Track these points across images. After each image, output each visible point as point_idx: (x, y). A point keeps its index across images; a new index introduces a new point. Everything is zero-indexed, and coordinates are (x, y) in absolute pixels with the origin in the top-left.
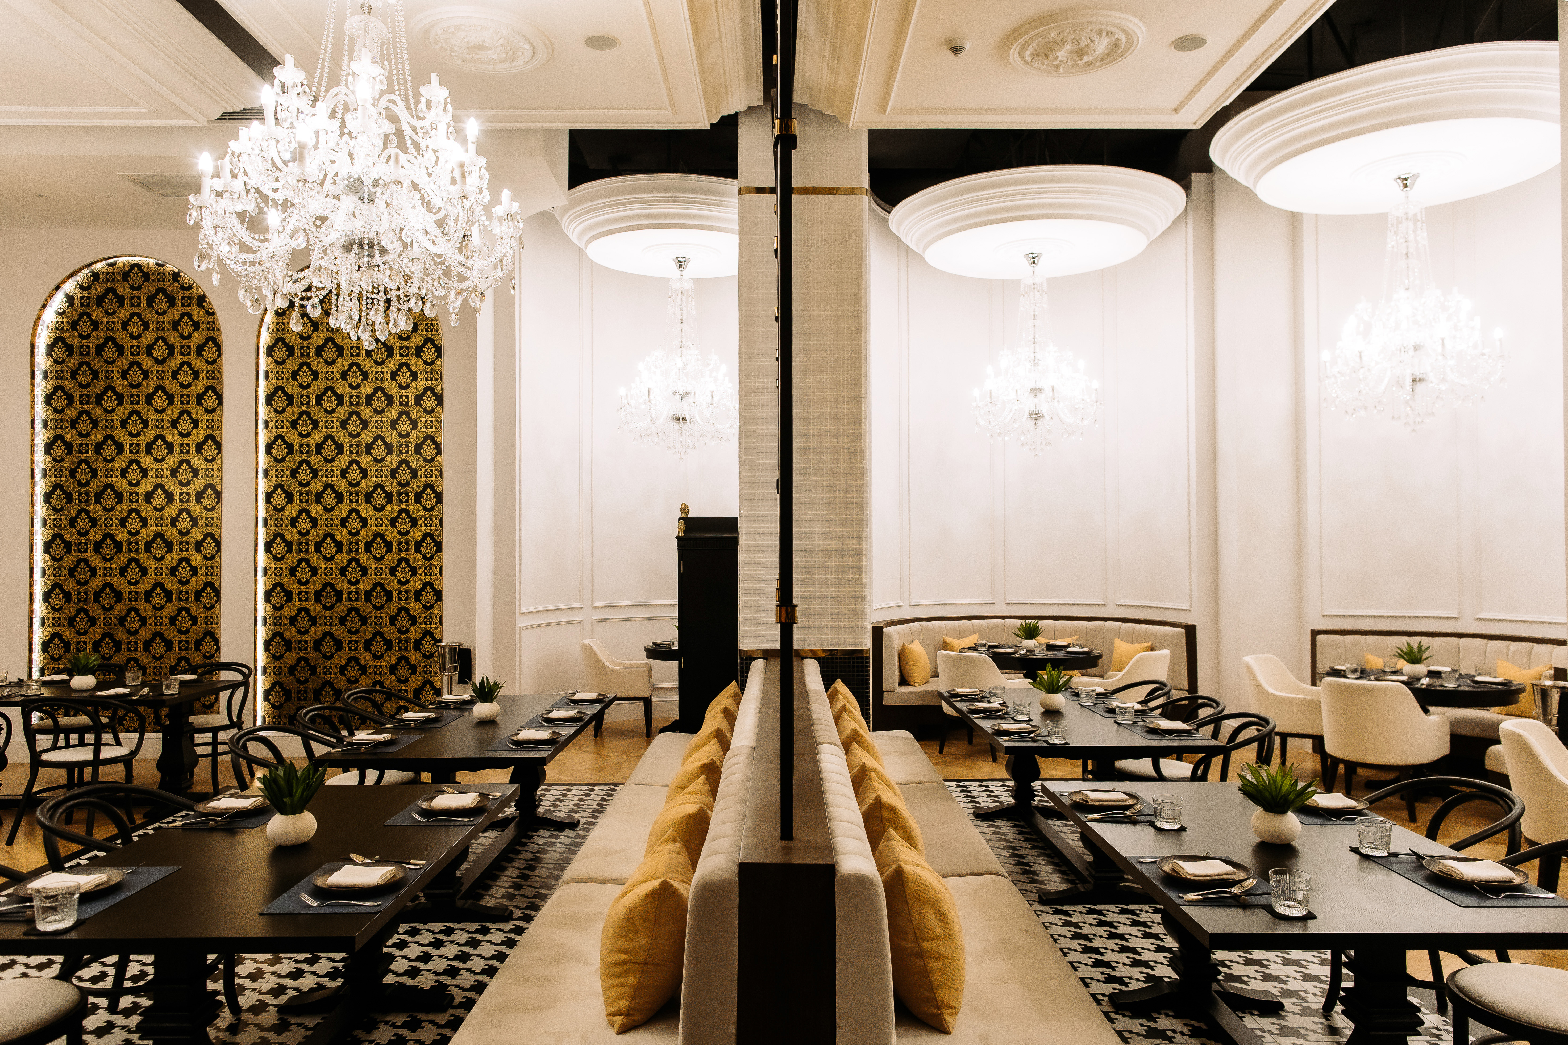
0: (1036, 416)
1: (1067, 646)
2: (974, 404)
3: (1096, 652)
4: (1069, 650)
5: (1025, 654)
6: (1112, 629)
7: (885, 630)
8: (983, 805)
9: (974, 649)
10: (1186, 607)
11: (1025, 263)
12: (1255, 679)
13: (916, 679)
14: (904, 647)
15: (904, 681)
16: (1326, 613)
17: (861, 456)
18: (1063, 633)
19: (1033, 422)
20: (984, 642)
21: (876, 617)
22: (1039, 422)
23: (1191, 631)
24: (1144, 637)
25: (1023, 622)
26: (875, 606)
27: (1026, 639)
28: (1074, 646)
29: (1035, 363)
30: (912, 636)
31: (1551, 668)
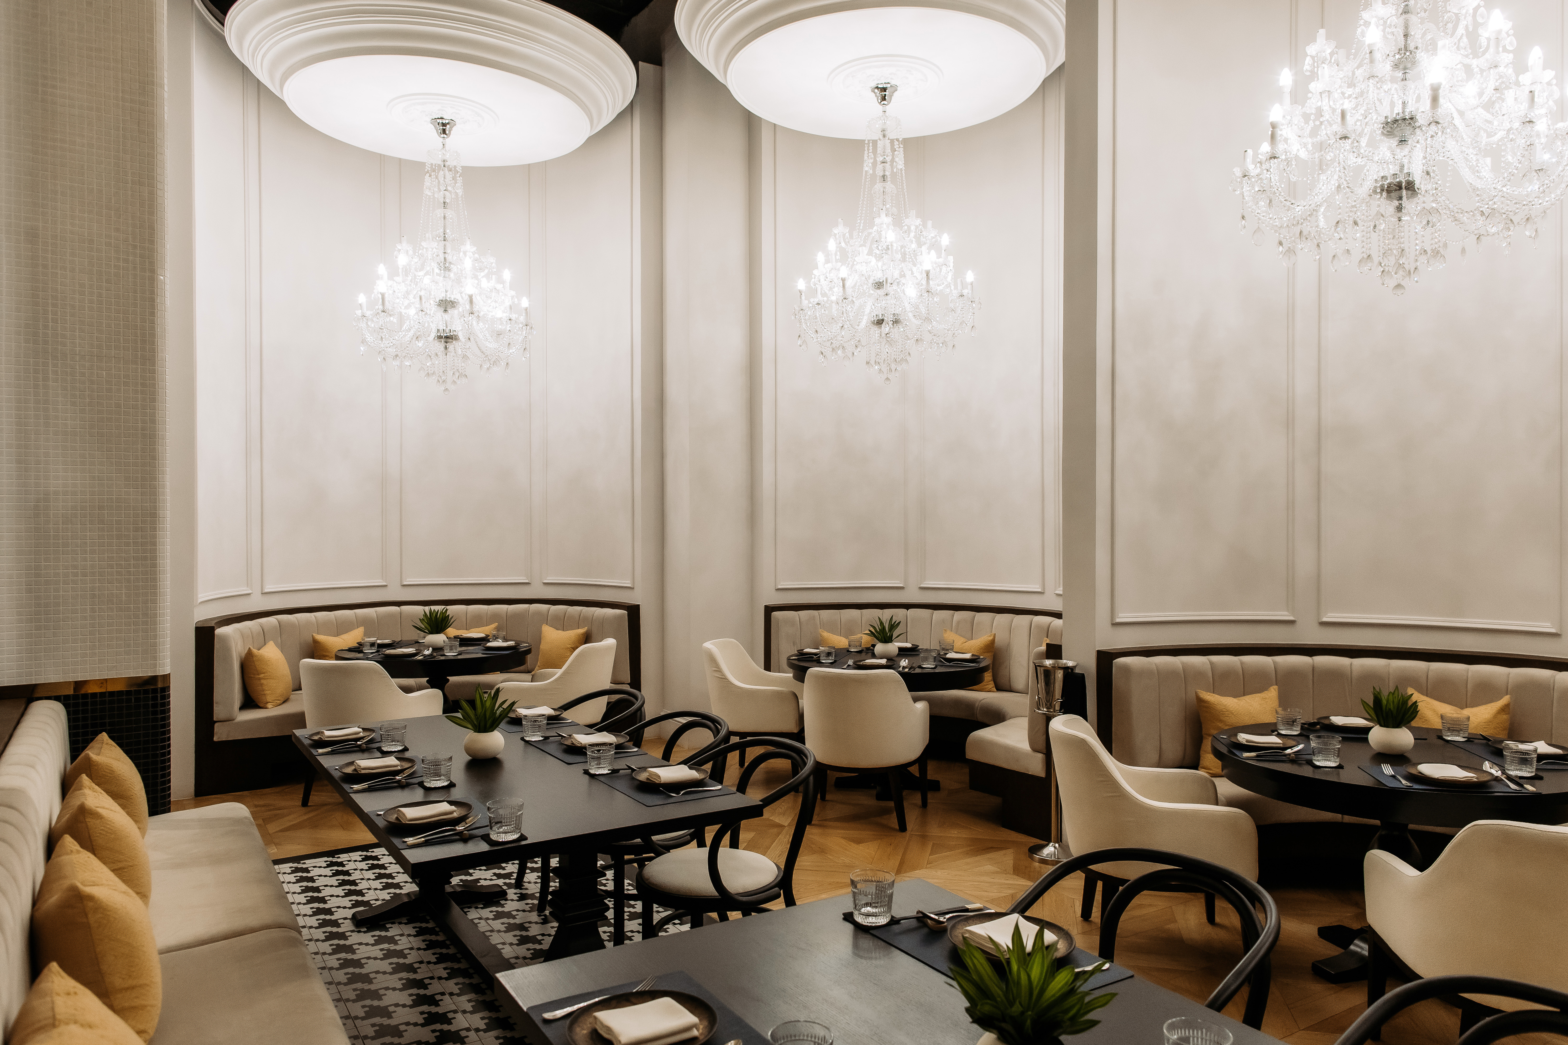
0: (447, 338)
1: (485, 639)
2: (359, 313)
3: (524, 646)
4: (489, 644)
5: (431, 655)
6: (538, 613)
7: (219, 631)
8: (369, 896)
9: (358, 649)
10: (628, 584)
11: (432, 132)
12: (719, 670)
13: (269, 699)
14: (250, 654)
15: (250, 702)
16: (780, 587)
17: (153, 351)
18: (478, 621)
19: (442, 345)
20: (372, 639)
21: (204, 614)
22: (451, 347)
23: (633, 612)
24: (577, 622)
25: (427, 609)
26: (202, 596)
27: (431, 633)
28: (496, 638)
29: (445, 266)
30: (264, 637)
31: (994, 637)
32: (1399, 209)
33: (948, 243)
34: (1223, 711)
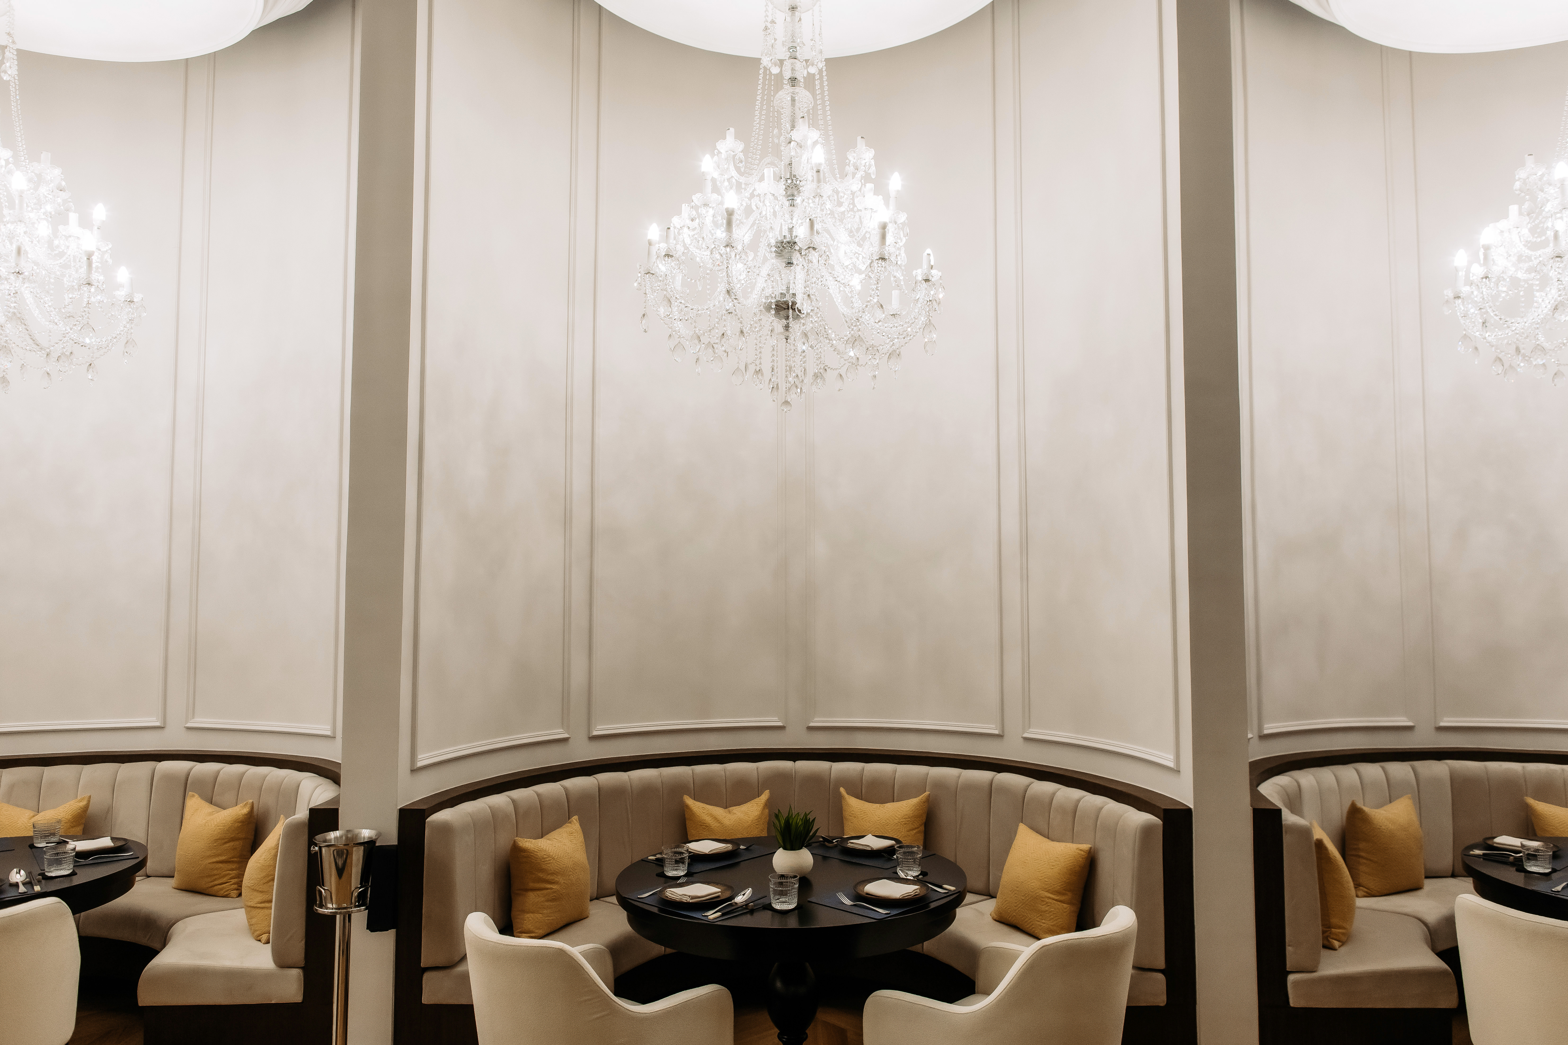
31: (89, 801)
32: (787, 327)
33: (104, 219)
34: (545, 858)
